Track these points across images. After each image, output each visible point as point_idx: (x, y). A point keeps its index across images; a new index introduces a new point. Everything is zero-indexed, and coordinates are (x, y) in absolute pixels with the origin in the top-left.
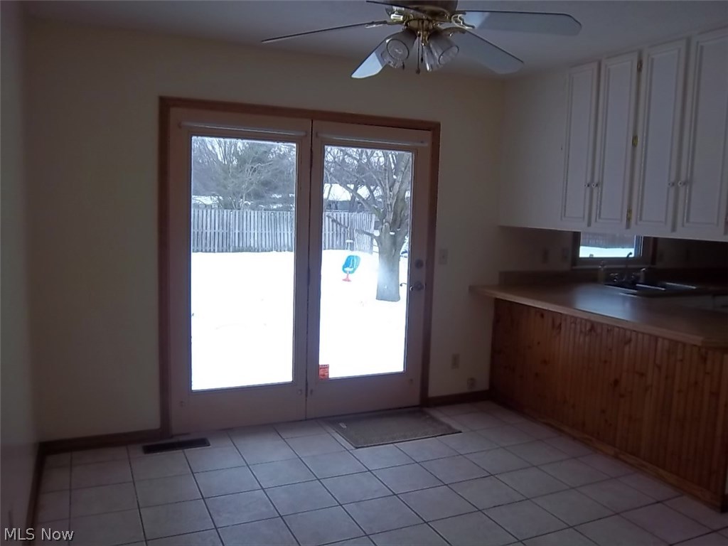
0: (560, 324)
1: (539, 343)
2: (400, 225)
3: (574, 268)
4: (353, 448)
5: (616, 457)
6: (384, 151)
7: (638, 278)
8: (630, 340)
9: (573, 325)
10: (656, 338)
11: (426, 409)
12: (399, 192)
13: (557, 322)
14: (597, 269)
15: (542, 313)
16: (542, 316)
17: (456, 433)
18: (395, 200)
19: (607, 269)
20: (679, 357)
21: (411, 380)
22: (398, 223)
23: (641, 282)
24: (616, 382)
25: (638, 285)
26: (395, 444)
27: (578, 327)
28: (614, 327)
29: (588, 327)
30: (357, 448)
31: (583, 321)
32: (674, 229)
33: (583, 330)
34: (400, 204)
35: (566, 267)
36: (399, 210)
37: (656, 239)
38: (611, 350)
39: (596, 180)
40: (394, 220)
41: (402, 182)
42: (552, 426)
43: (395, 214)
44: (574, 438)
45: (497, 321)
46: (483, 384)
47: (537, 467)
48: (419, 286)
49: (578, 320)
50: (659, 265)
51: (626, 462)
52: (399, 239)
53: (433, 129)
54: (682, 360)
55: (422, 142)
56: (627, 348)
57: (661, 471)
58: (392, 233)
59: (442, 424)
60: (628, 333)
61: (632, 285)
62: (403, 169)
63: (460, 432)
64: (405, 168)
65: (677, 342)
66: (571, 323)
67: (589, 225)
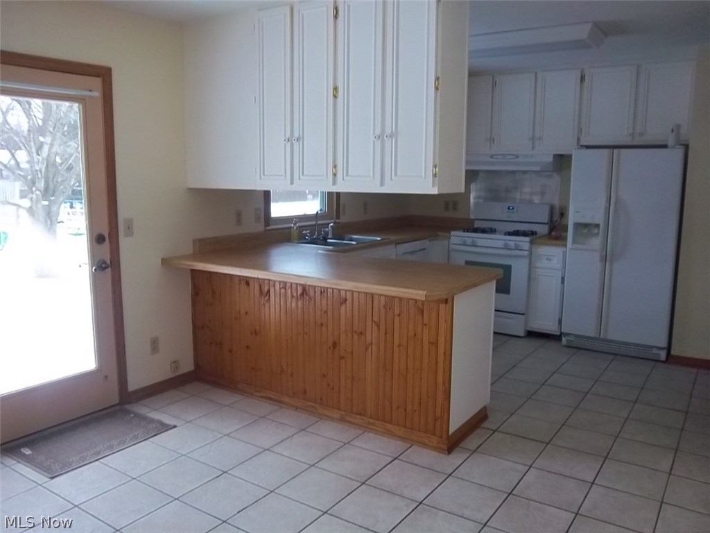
0: (269, 291)
1: (246, 313)
2: (54, 192)
3: (268, 228)
4: (49, 480)
5: (342, 420)
6: (46, 101)
7: (327, 233)
8: (346, 300)
9: (283, 291)
10: (372, 295)
11: (128, 407)
12: (49, 155)
13: (264, 289)
14: (290, 228)
15: (247, 281)
16: (248, 284)
17: (170, 429)
18: (45, 165)
19: (300, 227)
20: (397, 312)
21: (106, 377)
22: (51, 192)
23: (330, 236)
24: (335, 345)
25: (328, 240)
26: (100, 461)
27: (289, 291)
28: (327, 288)
29: (300, 291)
30: (52, 478)
31: (293, 285)
32: (382, 184)
33: (295, 294)
34: (52, 170)
35: (260, 228)
36: (51, 176)
37: (338, 194)
38: (326, 312)
39: (296, 135)
40: (46, 189)
41: (52, 145)
42: (271, 399)
43: (47, 182)
44: (297, 408)
45: (196, 293)
46: (187, 366)
47: (268, 450)
48: (104, 266)
49: (288, 285)
50: (343, 219)
51: (354, 424)
52: (54, 209)
53: (103, 74)
54: (399, 315)
55: (90, 91)
56: (343, 308)
57: (389, 426)
58: (46, 203)
59: (152, 421)
60: (343, 293)
61: (324, 241)
62: (51, 129)
63: (175, 427)
64: (54, 128)
65: (393, 297)
66: (280, 289)
67: (292, 183)
